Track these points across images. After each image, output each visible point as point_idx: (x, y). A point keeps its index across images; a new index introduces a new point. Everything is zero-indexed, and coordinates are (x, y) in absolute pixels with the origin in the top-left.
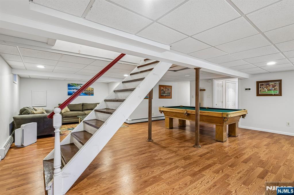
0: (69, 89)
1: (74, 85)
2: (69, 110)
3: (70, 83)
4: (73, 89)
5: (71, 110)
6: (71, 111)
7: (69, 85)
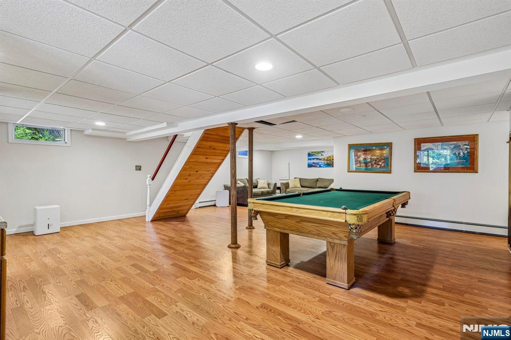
0: (309, 159)
1: (315, 153)
2: (300, 186)
3: (310, 151)
4: (313, 159)
5: (303, 185)
6: (302, 187)
7: (309, 155)
